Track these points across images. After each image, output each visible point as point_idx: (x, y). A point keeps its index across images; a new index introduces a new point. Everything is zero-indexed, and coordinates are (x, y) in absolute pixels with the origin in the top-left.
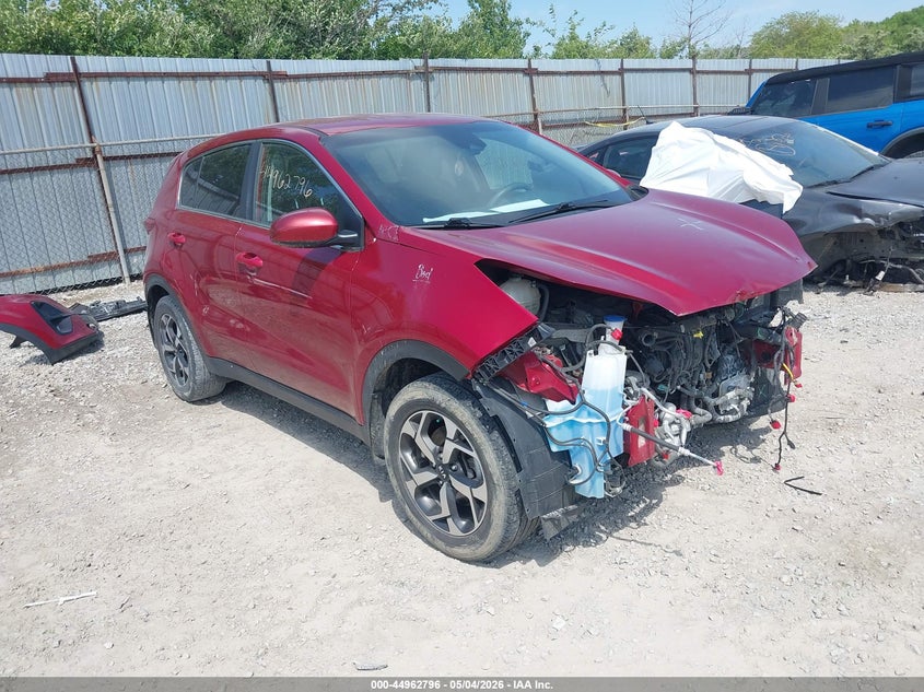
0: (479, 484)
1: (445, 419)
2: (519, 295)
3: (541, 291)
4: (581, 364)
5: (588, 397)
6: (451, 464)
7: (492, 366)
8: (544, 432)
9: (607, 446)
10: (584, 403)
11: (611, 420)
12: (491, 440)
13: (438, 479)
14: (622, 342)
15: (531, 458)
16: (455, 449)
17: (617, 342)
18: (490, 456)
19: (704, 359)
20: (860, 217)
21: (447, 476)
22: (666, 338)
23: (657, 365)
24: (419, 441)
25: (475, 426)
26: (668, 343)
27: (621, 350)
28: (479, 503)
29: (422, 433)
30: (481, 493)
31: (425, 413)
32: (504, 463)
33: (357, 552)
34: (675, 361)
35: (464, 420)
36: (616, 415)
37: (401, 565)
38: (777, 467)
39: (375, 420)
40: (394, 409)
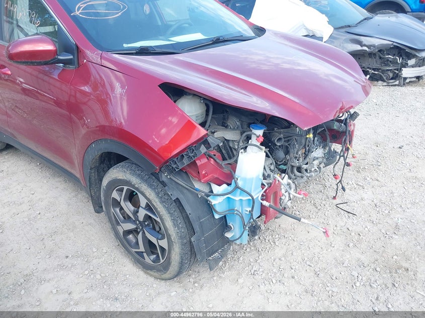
0: (163, 238)
1: (139, 194)
2: (191, 109)
3: (207, 105)
4: (235, 158)
5: (240, 183)
6: (144, 221)
7: (174, 166)
8: (210, 208)
9: (252, 215)
10: (237, 187)
11: (255, 198)
12: (169, 213)
13: (136, 228)
14: (262, 144)
15: (201, 224)
16: (146, 214)
17: (258, 144)
18: (169, 223)
19: (305, 145)
20: (362, 46)
21: (142, 228)
22: (287, 137)
23: (281, 154)
24: (122, 203)
25: (158, 203)
26: (288, 141)
27: (261, 149)
28: (163, 249)
29: (125, 200)
30: (164, 243)
31: (126, 188)
32: (179, 229)
33: (86, 272)
34: (291, 151)
35: (151, 198)
36: (258, 194)
37: (116, 283)
38: (334, 198)
39: (93, 186)
40: (105, 182)
